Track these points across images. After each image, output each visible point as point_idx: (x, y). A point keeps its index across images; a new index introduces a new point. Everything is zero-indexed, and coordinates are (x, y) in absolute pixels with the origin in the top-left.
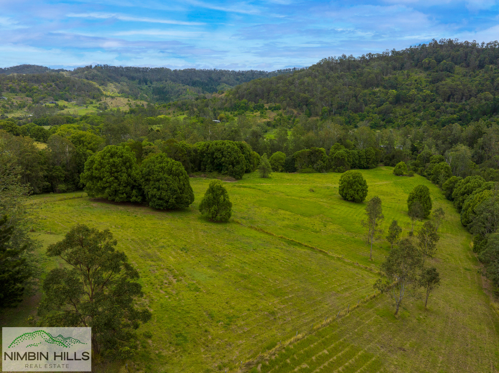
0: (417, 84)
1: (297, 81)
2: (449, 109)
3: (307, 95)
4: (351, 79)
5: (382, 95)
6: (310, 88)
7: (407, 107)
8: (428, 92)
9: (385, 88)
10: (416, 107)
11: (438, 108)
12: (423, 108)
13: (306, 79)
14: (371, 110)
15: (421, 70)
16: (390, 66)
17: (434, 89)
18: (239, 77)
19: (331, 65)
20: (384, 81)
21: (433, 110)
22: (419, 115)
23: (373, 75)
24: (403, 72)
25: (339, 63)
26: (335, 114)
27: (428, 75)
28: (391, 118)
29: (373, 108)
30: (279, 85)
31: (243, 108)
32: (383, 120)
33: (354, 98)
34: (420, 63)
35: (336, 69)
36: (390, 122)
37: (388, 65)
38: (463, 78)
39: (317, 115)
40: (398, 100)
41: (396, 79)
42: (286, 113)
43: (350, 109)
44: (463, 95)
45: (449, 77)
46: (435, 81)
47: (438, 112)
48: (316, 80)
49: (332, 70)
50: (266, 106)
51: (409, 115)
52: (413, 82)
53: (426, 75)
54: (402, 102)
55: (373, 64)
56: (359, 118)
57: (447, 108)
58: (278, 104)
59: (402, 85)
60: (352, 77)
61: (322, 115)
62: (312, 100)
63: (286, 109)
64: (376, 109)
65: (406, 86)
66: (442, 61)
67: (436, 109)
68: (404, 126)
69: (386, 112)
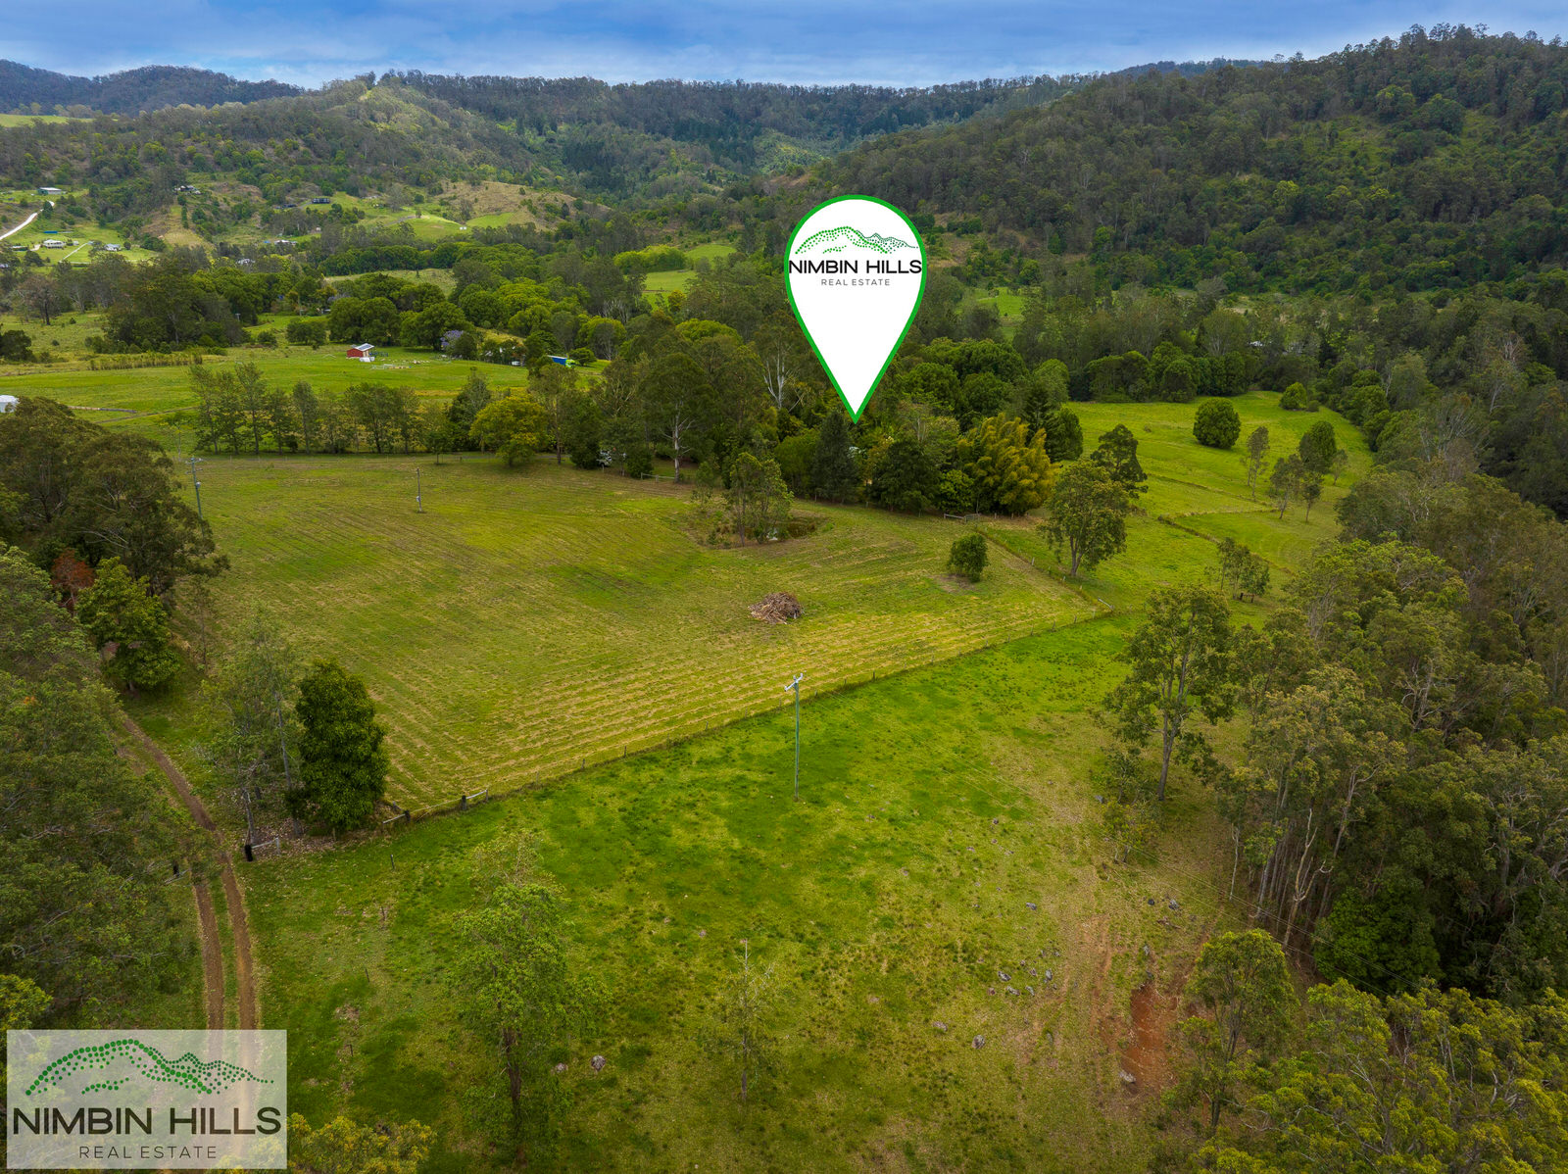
0: (1357, 163)
1: (1027, 152)
2: (1433, 241)
3: (1054, 193)
4: (1174, 145)
5: (1259, 196)
6: (1063, 173)
7: (1323, 233)
8: (1383, 192)
9: (1267, 173)
10: (1346, 235)
11: (1403, 237)
12: (1364, 237)
13: (1053, 146)
14: (1228, 239)
15: (1370, 123)
16: (1285, 106)
17: (1402, 180)
18: (816, 107)
20: (1266, 152)
21: (1390, 243)
22: (1351, 256)
24: (1319, 126)
26: (1129, 247)
27: (1387, 136)
28: (1280, 261)
29: (1233, 234)
30: (973, 160)
32: (1258, 268)
33: (1182, 204)
34: (1370, 98)
36: (1275, 272)
37: (1279, 103)
39: (1081, 249)
40: (1300, 213)
41: (1299, 147)
42: (996, 243)
43: (1170, 235)
44: (1473, 203)
45: (1445, 144)
46: (1405, 157)
47: (1403, 248)
48: (1078, 146)
50: (940, 221)
51: (1327, 254)
52: (1346, 158)
54: (1309, 218)
56: (1194, 262)
57: (1427, 239)
58: (973, 217)
59: (1315, 167)
60: (1176, 139)
61: (1094, 250)
62: (1067, 207)
63: (995, 231)
64: (1240, 234)
65: (1326, 170)
66: (1430, 97)
67: (1399, 241)
68: (1310, 284)
69: (1265, 247)
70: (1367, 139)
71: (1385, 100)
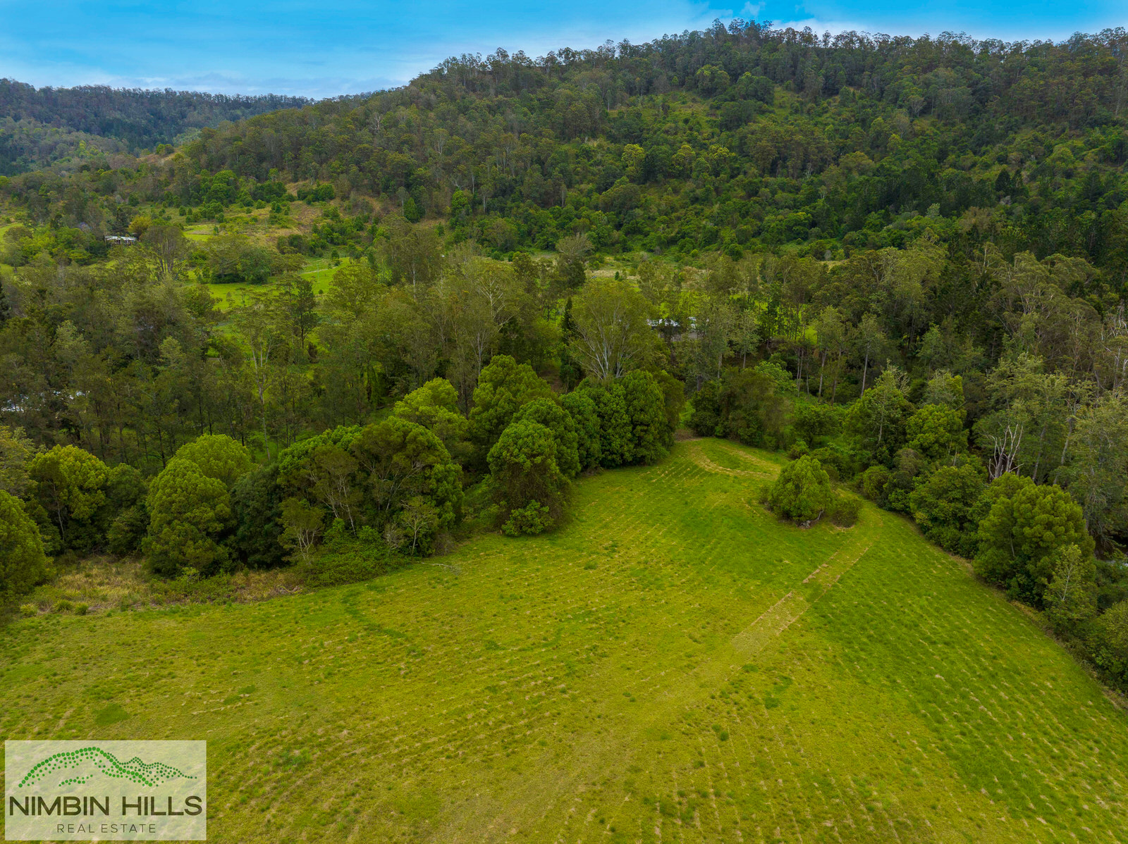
0: (691, 129)
1: (378, 119)
2: (780, 195)
3: (406, 157)
5: (609, 159)
6: (416, 138)
7: (676, 191)
8: (723, 150)
9: (613, 139)
10: (698, 192)
11: (753, 192)
12: (714, 193)
13: (404, 113)
14: (584, 200)
15: (694, 96)
16: (620, 82)
17: (735, 143)
19: (471, 77)
20: (610, 121)
21: (741, 197)
22: (707, 212)
23: (580, 105)
24: (651, 99)
25: (490, 73)
26: (488, 211)
27: (712, 107)
28: (639, 220)
29: (589, 194)
30: (325, 128)
31: (220, 195)
32: (619, 226)
33: (537, 166)
34: (691, 76)
35: (484, 87)
36: (635, 231)
37: (614, 80)
38: (795, 116)
39: (440, 214)
40: (650, 172)
41: (638, 115)
42: (349, 210)
43: (528, 197)
44: (806, 160)
45: (763, 112)
46: (731, 123)
47: (756, 202)
48: (432, 114)
49: (474, 91)
50: (292, 189)
51: (683, 211)
52: (681, 124)
53: (707, 108)
54: (660, 177)
55: (577, 78)
56: (554, 223)
57: (774, 193)
58: (325, 184)
59: (655, 133)
60: (526, 109)
61: (453, 214)
62: (421, 171)
63: (348, 198)
64: (595, 195)
65: (666, 136)
66: (741, 74)
67: (749, 196)
68: (672, 241)
69: (623, 205)
70: (694, 109)
71: (704, 77)
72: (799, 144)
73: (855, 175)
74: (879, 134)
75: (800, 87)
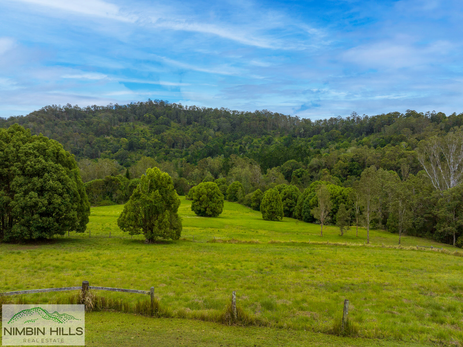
0: (144, 134)
2: (176, 154)
4: (81, 127)
5: (115, 143)
7: (141, 153)
8: (156, 140)
9: (116, 136)
10: (149, 153)
11: (167, 153)
12: (154, 154)
14: (107, 156)
15: (144, 123)
16: (116, 117)
17: (160, 138)
19: (57, 113)
20: (113, 130)
21: (164, 155)
23: (101, 125)
24: (128, 124)
25: (65, 112)
27: (150, 127)
29: (109, 154)
33: (88, 144)
34: (142, 117)
35: (63, 117)
37: (114, 117)
38: (179, 131)
40: (131, 147)
41: (124, 129)
44: (183, 144)
45: (168, 129)
46: (157, 132)
47: (169, 156)
49: (59, 118)
52: (140, 132)
53: (149, 127)
55: (100, 115)
57: (174, 153)
59: (131, 135)
60: (80, 125)
64: (112, 154)
65: (135, 136)
66: (160, 117)
69: (122, 157)
71: (147, 117)
72: (181, 139)
73: (199, 148)
74: (205, 136)
75: (179, 122)
